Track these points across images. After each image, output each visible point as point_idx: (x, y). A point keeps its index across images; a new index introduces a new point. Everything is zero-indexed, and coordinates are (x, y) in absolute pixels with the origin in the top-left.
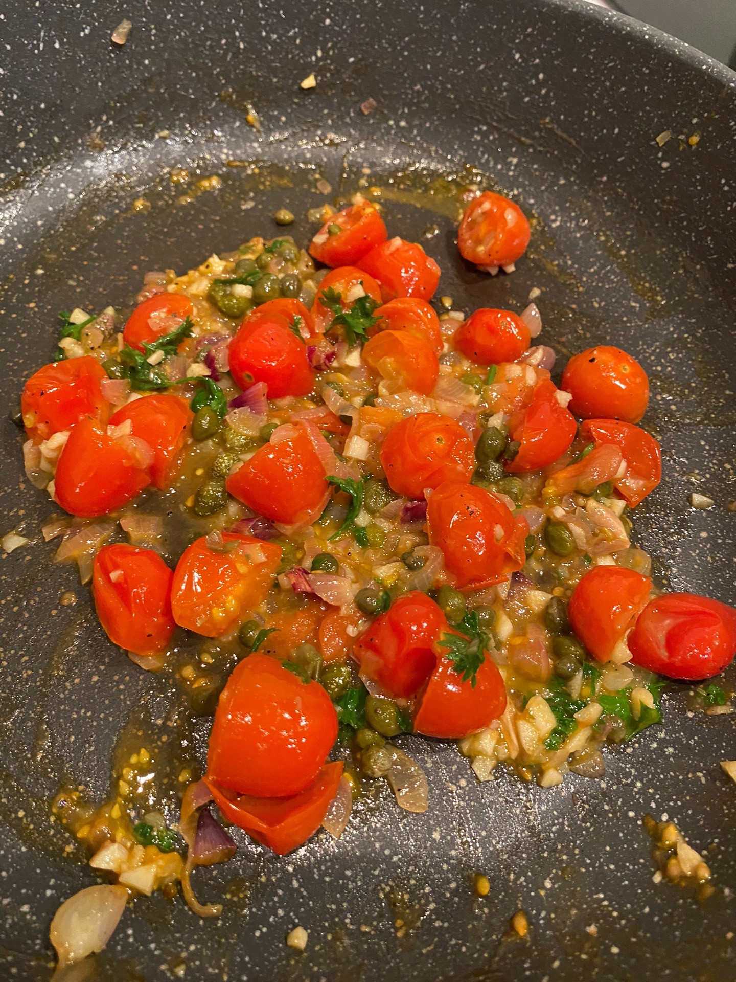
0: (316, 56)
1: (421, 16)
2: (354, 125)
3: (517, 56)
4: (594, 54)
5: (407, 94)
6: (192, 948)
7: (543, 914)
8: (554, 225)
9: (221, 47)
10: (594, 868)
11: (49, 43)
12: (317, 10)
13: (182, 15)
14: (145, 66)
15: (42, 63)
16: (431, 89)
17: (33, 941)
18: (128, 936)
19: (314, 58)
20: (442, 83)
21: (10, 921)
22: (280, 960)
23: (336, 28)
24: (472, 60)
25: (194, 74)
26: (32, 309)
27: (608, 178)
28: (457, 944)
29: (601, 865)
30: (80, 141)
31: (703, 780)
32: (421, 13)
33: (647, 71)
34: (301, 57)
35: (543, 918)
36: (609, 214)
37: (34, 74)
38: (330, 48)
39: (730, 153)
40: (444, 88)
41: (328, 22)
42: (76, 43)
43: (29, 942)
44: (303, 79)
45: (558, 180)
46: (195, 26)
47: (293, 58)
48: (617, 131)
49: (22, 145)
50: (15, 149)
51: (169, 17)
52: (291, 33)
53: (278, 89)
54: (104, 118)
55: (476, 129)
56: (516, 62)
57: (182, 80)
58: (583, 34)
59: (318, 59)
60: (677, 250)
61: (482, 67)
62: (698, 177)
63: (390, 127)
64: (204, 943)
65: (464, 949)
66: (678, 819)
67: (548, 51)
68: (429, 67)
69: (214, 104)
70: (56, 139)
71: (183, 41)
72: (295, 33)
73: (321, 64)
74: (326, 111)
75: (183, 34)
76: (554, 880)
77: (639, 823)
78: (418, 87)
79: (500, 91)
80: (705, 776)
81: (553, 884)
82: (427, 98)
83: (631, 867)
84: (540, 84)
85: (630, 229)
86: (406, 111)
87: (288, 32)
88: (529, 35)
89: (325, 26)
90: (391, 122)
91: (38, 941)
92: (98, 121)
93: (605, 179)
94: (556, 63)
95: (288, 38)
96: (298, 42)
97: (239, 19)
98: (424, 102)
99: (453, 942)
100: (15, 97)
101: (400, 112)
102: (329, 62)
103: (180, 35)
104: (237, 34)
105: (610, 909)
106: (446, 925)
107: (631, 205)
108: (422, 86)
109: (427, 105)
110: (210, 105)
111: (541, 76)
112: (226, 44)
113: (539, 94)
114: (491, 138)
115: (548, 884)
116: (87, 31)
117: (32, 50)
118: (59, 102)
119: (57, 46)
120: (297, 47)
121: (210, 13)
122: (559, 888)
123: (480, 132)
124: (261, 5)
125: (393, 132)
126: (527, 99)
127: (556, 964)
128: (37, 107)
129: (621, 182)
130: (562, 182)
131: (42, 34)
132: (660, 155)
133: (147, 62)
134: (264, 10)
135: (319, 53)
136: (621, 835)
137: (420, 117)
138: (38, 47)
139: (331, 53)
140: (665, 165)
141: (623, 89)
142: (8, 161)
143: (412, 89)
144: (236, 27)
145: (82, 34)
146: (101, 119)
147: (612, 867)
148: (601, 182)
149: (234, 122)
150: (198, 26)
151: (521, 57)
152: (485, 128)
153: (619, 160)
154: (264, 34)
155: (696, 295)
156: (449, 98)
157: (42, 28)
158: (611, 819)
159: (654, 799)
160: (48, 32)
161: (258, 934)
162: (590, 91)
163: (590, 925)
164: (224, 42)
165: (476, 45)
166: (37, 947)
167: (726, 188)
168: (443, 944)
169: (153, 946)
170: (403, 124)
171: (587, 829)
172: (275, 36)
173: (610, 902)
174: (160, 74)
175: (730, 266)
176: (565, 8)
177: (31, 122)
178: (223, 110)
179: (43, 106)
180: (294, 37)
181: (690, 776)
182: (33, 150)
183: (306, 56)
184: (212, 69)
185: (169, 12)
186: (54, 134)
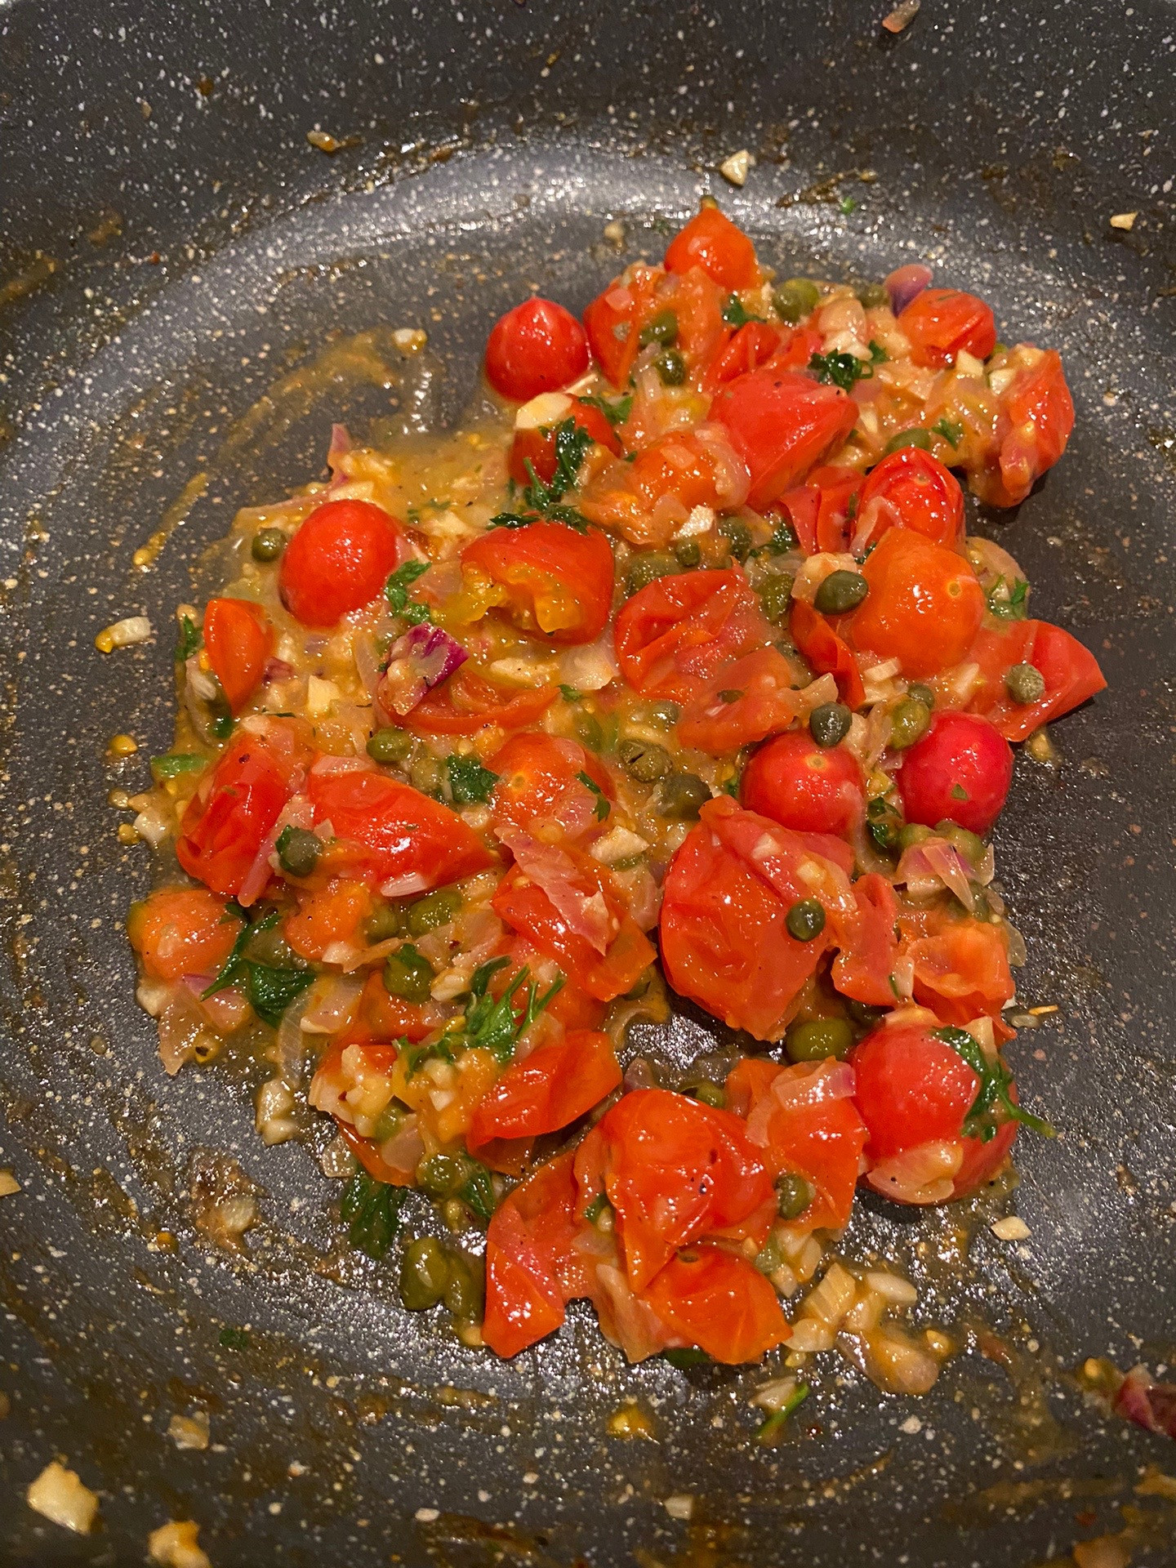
0: (1161, 187)
2: (1147, 322)
7: (286, 1399)
9: (1030, 100)
10: (394, 1427)
13: (1003, 26)
14: (909, 71)
19: (1155, 189)
25: (969, 119)
28: (181, 1319)
30: (759, 126)
31: (623, 1499)
34: (1136, 177)
35: (280, 1402)
44: (1118, 213)
46: (1013, 51)
47: (1124, 171)
49: (683, 90)
50: (670, 91)
51: (983, 19)
52: (1145, 134)
53: (1074, 205)
54: (811, 112)
57: (947, 118)
59: (1160, 193)
65: (179, 1331)
66: (538, 1498)
69: (970, 175)
70: (730, 106)
71: (983, 63)
72: (1151, 135)
73: (1161, 203)
74: (1121, 278)
75: (988, 53)
76: (342, 1386)
77: (500, 1449)
81: (337, 1388)
83: (423, 1474)
87: (1142, 130)
92: (799, 112)
95: (1136, 137)
96: (1148, 151)
97: (1081, 73)
99: (181, 1313)
100: (712, 23)
103: (983, 53)
104: (1066, 92)
105: (342, 1477)
110: (964, 174)
112: (1040, 99)
115: (333, 1382)
118: (763, 59)
120: (1141, 158)
121: (1046, 42)
124: (1126, 68)
128: (731, 52)
134: (1127, 79)
135: (1168, 186)
142: (652, 100)
144: (1071, 81)
146: (805, 112)
147: (410, 1449)
149: (981, 218)
150: (1016, 53)
154: (1105, 113)
159: (549, 1449)
163: (303, 1463)
164: (1039, 94)
168: (171, 1303)
172: (1118, 125)
173: (355, 1473)
174: (922, 94)
177: (713, 67)
178: (978, 191)
179: (740, 54)
180: (1148, 142)
181: (619, 1478)
182: (692, 104)
183: (1145, 180)
184: (999, 123)
185: (987, 12)
186: (732, 99)
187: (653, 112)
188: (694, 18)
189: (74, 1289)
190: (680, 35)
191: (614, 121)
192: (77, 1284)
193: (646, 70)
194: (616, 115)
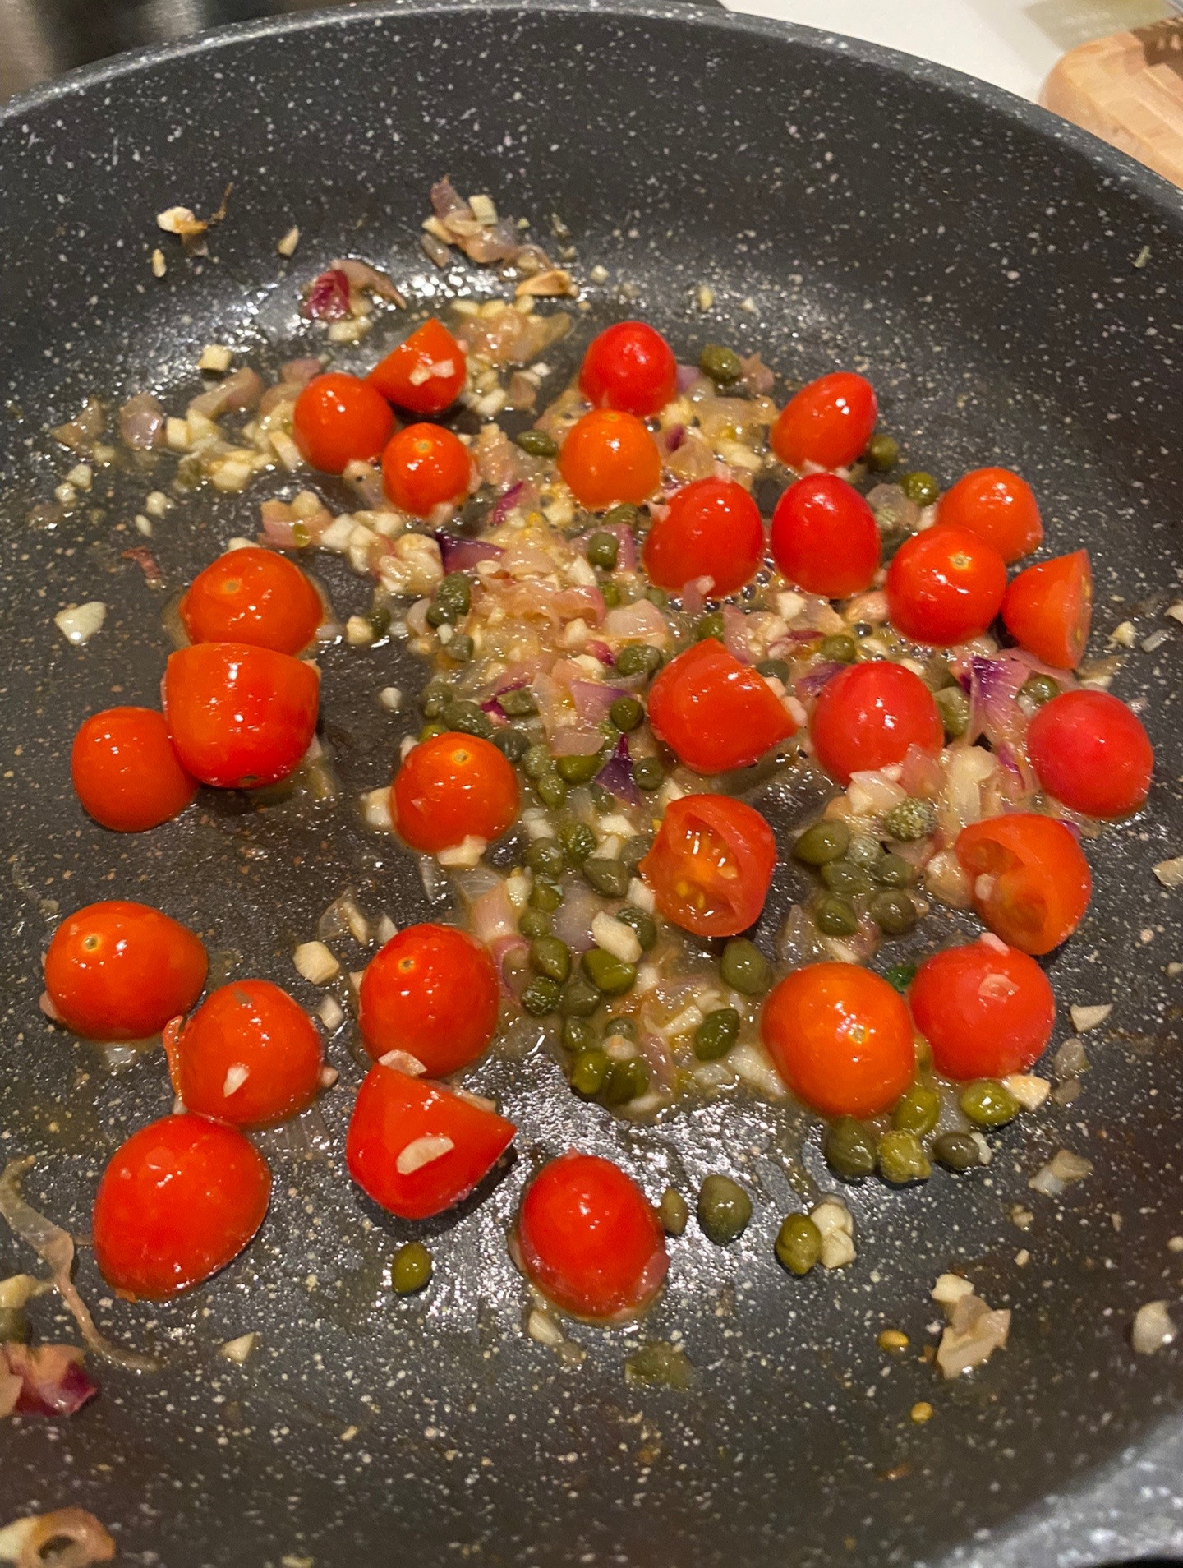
1: (652, 80)
3: (793, 130)
4: (904, 122)
5: (636, 191)
6: (401, 1375)
7: (869, 1314)
8: (860, 369)
9: (366, 141)
10: (937, 1252)
11: (126, 155)
12: (501, 80)
13: (309, 101)
14: (261, 177)
15: (117, 184)
16: (673, 180)
17: (192, 1371)
18: (316, 1364)
20: (687, 174)
21: (159, 1348)
22: (519, 1386)
23: (531, 104)
24: (728, 138)
26: (121, 532)
27: (935, 297)
28: (755, 1356)
29: (947, 1249)
31: (1085, 1133)
32: (651, 75)
33: (978, 143)
34: (481, 149)
36: (937, 349)
37: (106, 199)
38: (523, 133)
39: (1101, 256)
40: (690, 179)
41: (518, 96)
42: (163, 150)
43: (187, 1373)
45: (863, 303)
46: (329, 115)
47: (471, 149)
48: (941, 230)
50: (84, 308)
51: (291, 105)
52: (466, 116)
55: (740, 236)
56: (792, 138)
58: (884, 95)
59: (507, 149)
60: (1037, 397)
61: (743, 147)
62: (1060, 291)
63: (615, 240)
64: (416, 1369)
65: (764, 1362)
67: (836, 121)
68: (666, 151)
70: (140, 289)
71: (313, 137)
72: (472, 115)
75: (312, 127)
76: (882, 1273)
78: (652, 181)
79: (772, 180)
80: (1087, 1126)
82: (667, 195)
84: (829, 168)
85: (970, 370)
86: (637, 214)
87: (463, 112)
88: (808, 99)
89: (516, 103)
90: (617, 233)
91: (199, 1372)
92: (198, 258)
93: (929, 299)
94: (848, 136)
95: (462, 122)
96: (476, 127)
97: (391, 101)
98: (661, 201)
99: (749, 1354)
100: (82, 234)
101: (628, 217)
102: (522, 152)
103: (308, 130)
106: (739, 1334)
107: (968, 334)
108: (658, 179)
109: (667, 205)
110: (355, 224)
111: (829, 156)
112: (373, 137)
113: (826, 181)
114: (762, 247)
115: (875, 1278)
116: (177, 134)
117: (103, 167)
118: (142, 236)
119: (137, 157)
120: (476, 135)
121: (350, 95)
122: (891, 1281)
123: (746, 240)
124: (421, 79)
125: (620, 246)
126: (810, 190)
127: (886, 1371)
128: (113, 247)
129: (952, 302)
130: (868, 306)
131: (116, 142)
132: (1005, 261)
133: (262, 170)
134: (426, 86)
135: (508, 141)
136: (974, 1209)
137: (658, 223)
138: (109, 161)
139: (524, 139)
140: (1013, 275)
141: (946, 170)
142: (75, 325)
143: (645, 185)
144: (387, 112)
145: (170, 139)
146: (202, 256)
147: (962, 1250)
148: (925, 303)
149: (390, 247)
150: (333, 114)
151: (799, 131)
152: (752, 234)
153: (948, 271)
154: (427, 119)
155: (1067, 461)
156: (698, 194)
157: (115, 135)
158: (961, 1191)
160: (123, 139)
161: (487, 1355)
162: (901, 175)
163: (931, 1323)
164: (370, 134)
165: (732, 118)
166: (198, 1379)
167: (1100, 306)
168: (735, 1357)
169: (349, 1374)
170: (634, 234)
171: (928, 1205)
172: (443, 122)
174: (282, 186)
175: (1112, 417)
176: (857, 60)
177: (106, 267)
178: (373, 230)
179: (120, 244)
180: (471, 121)
181: (1068, 1128)
182: (110, 307)
183: (490, 147)
184: (355, 173)
185: (291, 99)
186: (139, 282)
187: (82, 333)
188: (64, 238)
189: (679, 1419)
190: (63, 258)
191: (56, 361)
192: (675, 1416)
193: (54, 303)
194: (55, 355)
